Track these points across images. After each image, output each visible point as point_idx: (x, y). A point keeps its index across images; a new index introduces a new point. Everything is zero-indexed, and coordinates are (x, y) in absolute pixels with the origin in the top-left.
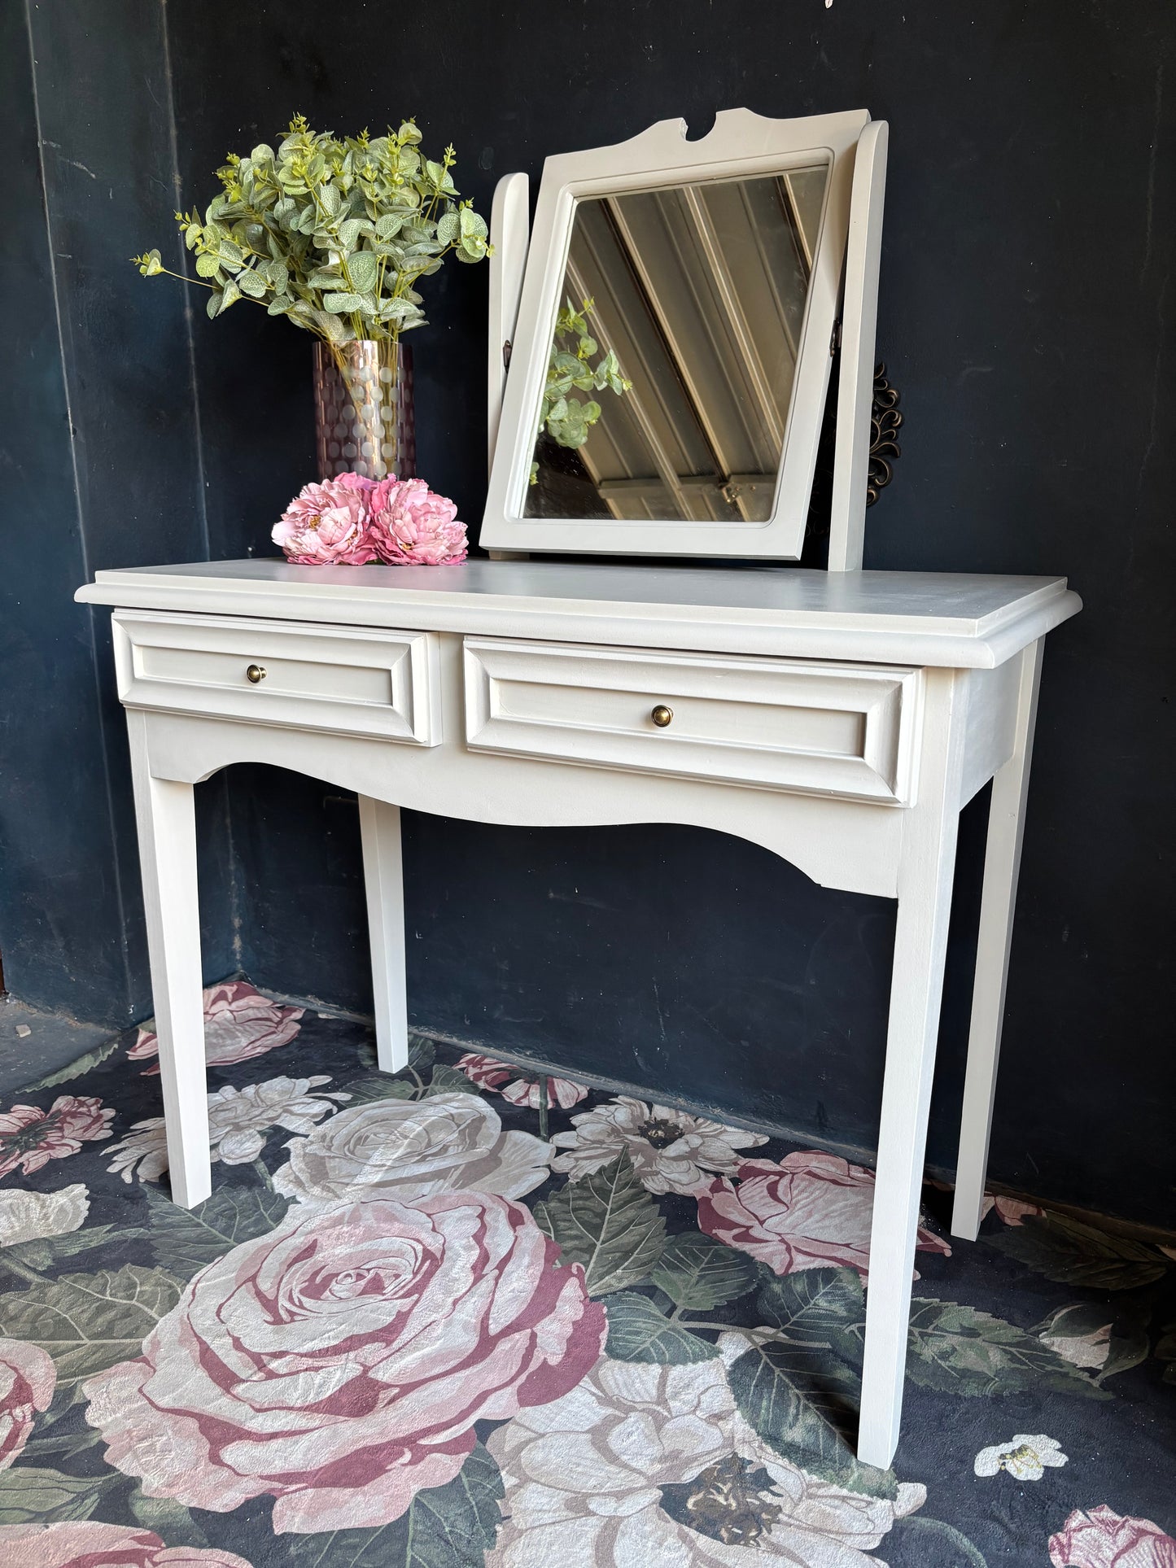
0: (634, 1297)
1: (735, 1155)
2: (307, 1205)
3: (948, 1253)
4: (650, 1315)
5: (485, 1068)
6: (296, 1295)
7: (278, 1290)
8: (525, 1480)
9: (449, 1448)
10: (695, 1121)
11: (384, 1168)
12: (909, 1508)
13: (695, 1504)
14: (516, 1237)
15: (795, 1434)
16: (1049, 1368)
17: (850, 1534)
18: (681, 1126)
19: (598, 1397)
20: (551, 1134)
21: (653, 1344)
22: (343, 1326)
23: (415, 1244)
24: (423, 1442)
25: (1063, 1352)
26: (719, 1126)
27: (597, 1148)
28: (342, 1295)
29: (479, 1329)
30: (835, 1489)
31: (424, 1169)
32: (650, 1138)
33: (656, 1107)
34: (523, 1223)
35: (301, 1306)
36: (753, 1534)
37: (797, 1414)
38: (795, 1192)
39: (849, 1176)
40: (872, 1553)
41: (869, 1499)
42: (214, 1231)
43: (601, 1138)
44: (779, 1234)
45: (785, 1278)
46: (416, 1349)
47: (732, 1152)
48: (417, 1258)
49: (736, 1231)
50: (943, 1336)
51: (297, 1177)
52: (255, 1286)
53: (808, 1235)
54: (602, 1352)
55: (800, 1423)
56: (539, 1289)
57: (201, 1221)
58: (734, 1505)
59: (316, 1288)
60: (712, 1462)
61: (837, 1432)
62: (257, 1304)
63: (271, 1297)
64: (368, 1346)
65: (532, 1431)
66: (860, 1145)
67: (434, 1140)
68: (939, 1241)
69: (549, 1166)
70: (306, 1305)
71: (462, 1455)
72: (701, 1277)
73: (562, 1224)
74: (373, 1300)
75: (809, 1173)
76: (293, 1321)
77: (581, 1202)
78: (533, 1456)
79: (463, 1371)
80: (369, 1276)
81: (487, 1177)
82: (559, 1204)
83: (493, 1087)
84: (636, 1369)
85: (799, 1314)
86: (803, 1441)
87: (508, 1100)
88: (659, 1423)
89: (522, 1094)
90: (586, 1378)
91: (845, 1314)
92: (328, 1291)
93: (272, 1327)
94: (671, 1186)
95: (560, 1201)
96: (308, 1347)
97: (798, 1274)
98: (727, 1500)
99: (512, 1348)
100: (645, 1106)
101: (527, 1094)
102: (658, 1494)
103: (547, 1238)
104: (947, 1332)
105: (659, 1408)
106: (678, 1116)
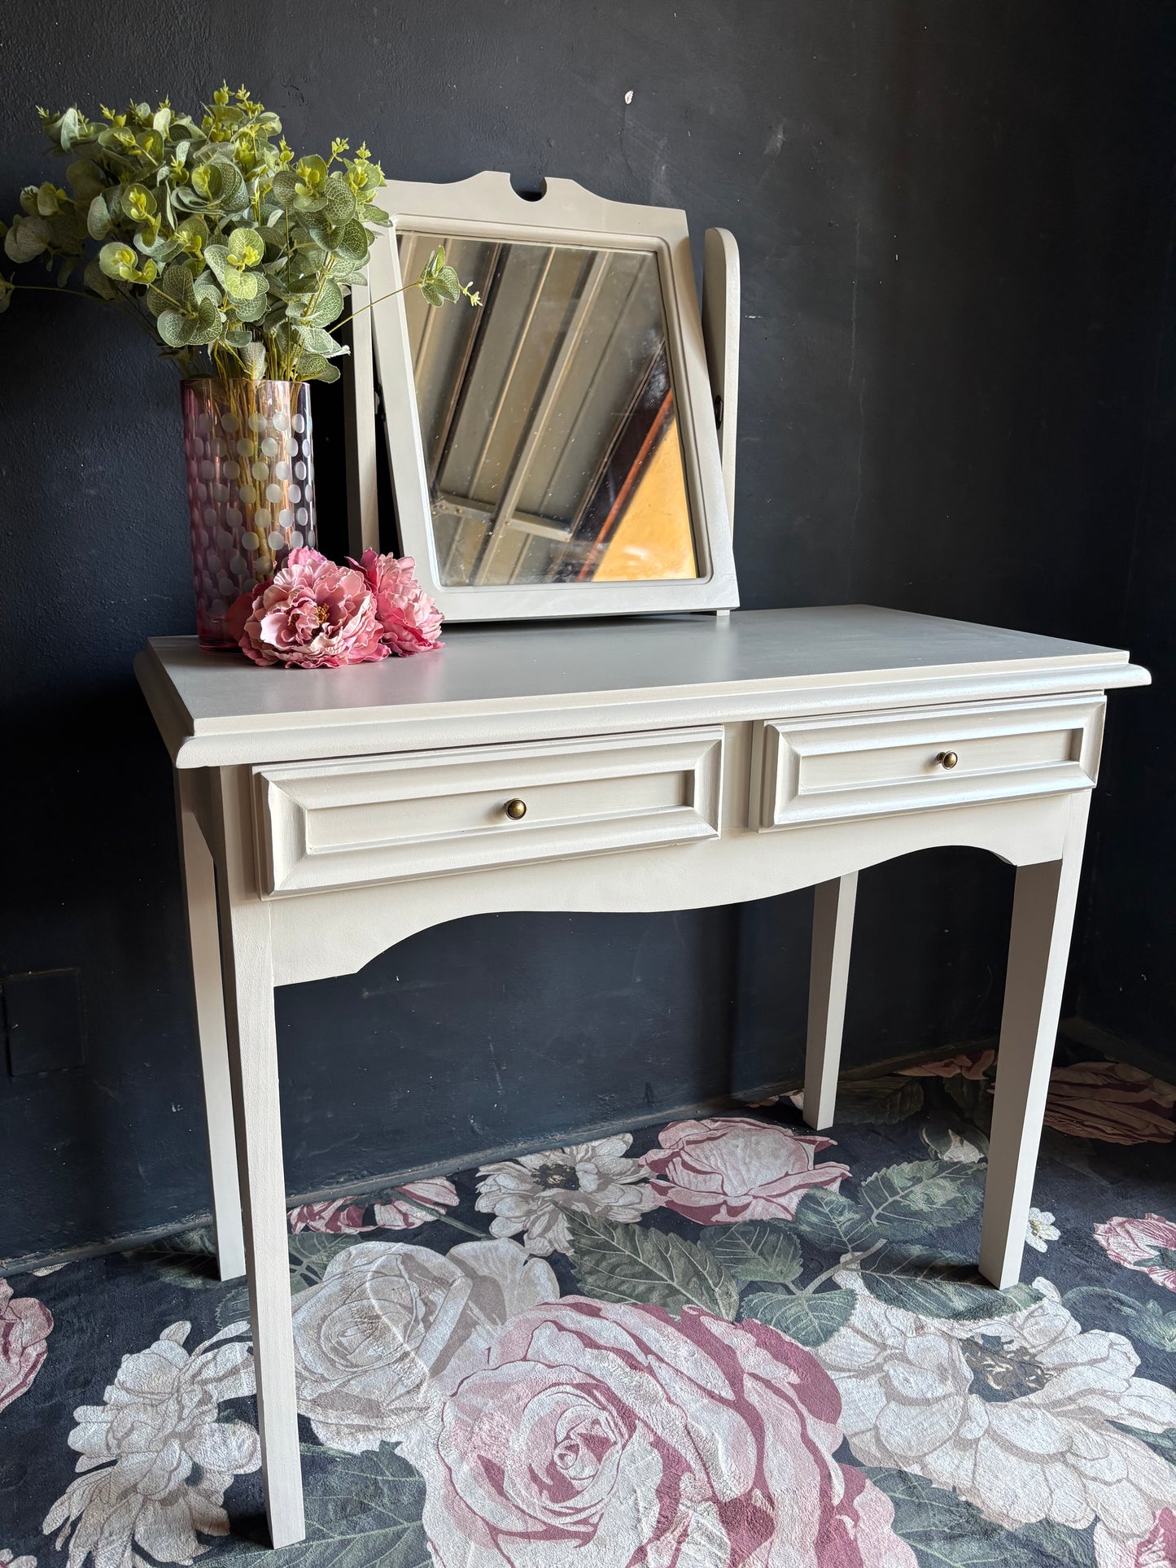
0: (755, 1299)
1: (630, 1161)
2: (408, 1437)
3: (835, 1143)
4: (784, 1302)
5: (327, 1214)
6: (556, 1507)
7: (535, 1518)
8: (920, 1460)
9: (853, 1489)
10: (564, 1152)
11: (412, 1354)
12: (1055, 1293)
13: (998, 1385)
14: (615, 1322)
15: (959, 1304)
16: (970, 1172)
17: (1063, 1330)
18: (561, 1163)
19: (854, 1376)
20: (487, 1231)
21: (817, 1317)
22: (638, 1491)
23: (561, 1388)
24: (836, 1502)
25: (961, 1159)
26: (585, 1146)
27: (538, 1218)
28: (588, 1471)
29: (720, 1405)
30: (1021, 1315)
31: (443, 1331)
32: (558, 1186)
33: (522, 1159)
34: (600, 1310)
35: (578, 1511)
36: (1039, 1372)
37: (941, 1291)
38: (704, 1161)
39: (711, 1130)
40: (1084, 1331)
41: (1037, 1306)
42: (373, 1533)
43: (525, 1208)
44: (746, 1194)
45: (797, 1218)
46: (714, 1455)
47: (624, 1160)
48: (582, 1398)
49: (723, 1210)
50: (912, 1192)
51: (348, 1426)
52: (510, 1534)
53: (759, 1184)
54: (807, 1349)
55: (951, 1296)
56: (698, 1343)
57: (338, 1538)
58: (1008, 1366)
59: (561, 1488)
60: (961, 1354)
61: (968, 1284)
62: (543, 1545)
63: (540, 1528)
64: (682, 1486)
65: (868, 1431)
66: (680, 1105)
67: (407, 1302)
68: (819, 1139)
69: (532, 1256)
70: (580, 1506)
71: (867, 1484)
72: (761, 1253)
73: (623, 1288)
74: (613, 1454)
75: (689, 1143)
76: (595, 1526)
77: (604, 1264)
78: (895, 1443)
79: (767, 1438)
80: (579, 1441)
81: (506, 1298)
82: (595, 1277)
83: (363, 1226)
84: (835, 1340)
85: (841, 1233)
86: (968, 1303)
87: (397, 1228)
88: (903, 1358)
89: (402, 1218)
90: (829, 1373)
91: (857, 1217)
92: (573, 1482)
93: (590, 1545)
94: (636, 1210)
95: (591, 1273)
96: (647, 1531)
97: (798, 1211)
98: (1002, 1367)
99: (760, 1395)
100: (512, 1164)
101: (405, 1216)
102: (975, 1399)
103: (634, 1305)
104: (909, 1187)
105: (889, 1351)
106: (548, 1157)
